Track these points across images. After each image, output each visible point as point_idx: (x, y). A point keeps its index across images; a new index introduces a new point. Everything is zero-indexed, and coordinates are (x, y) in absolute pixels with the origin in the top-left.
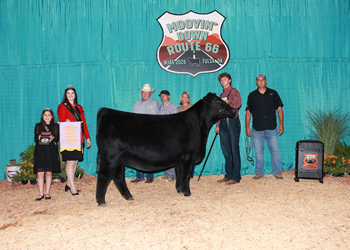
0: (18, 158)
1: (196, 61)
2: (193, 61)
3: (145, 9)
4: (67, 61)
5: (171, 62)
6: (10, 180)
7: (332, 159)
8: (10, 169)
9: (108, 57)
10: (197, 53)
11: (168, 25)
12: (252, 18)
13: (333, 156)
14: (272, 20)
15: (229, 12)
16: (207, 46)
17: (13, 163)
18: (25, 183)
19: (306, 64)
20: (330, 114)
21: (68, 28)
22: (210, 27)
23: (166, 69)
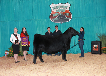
0: (8, 50)
1: (62, 19)
3: (46, 2)
4: (22, 19)
5: (54, 19)
6: (6, 56)
7: (104, 48)
8: (6, 53)
13: (105, 47)
14: (86, 5)
15: (72, 3)
17: (7, 51)
18: (10, 57)
19: (96, 19)
20: (104, 34)
21: (22, 9)
22: (66, 8)
23: (53, 21)
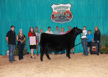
1: (63, 19)
3: (47, 3)
5: (55, 19)
7: (104, 48)
9: (36, 18)
11: (54, 8)
12: (80, 5)
14: (86, 5)
15: (73, 3)
19: (97, 19)
20: (104, 34)
22: (67, 8)
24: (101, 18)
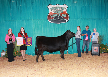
0: (5, 50)
1: (59, 19)
2: (58, 19)
4: (19, 19)
5: (52, 20)
6: (2, 57)
10: (60, 17)
11: (51, 8)
12: (76, 6)
14: (82, 7)
16: (62, 15)
19: (92, 20)
22: (63, 9)
23: (50, 22)
24: (95, 20)
